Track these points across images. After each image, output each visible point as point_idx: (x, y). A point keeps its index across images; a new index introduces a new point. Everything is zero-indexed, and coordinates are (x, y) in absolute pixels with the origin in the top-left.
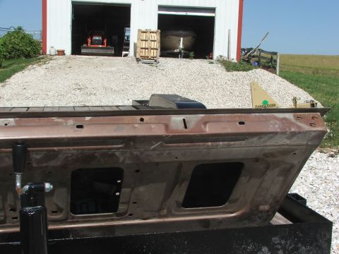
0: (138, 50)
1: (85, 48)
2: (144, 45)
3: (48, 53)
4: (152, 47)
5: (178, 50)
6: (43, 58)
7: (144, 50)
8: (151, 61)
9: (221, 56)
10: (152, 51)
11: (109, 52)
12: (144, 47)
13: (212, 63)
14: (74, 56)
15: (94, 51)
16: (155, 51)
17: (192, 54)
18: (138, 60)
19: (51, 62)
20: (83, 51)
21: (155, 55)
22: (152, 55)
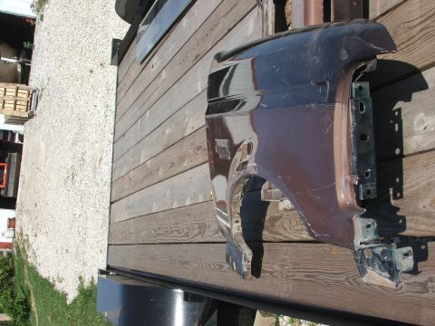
0: (17, 114)
1: (6, 193)
2: (9, 106)
3: (10, 241)
4: (14, 94)
5: (19, 66)
6: (18, 247)
7: (17, 106)
8: (34, 98)
9: (32, 6)
10: (19, 95)
11: (14, 160)
12: (13, 106)
13: (42, 16)
14: (18, 206)
15: (12, 180)
16: (19, 91)
17: (26, 45)
18: (31, 116)
19: (24, 233)
20: (11, 194)
21: (26, 92)
22: (25, 96)
